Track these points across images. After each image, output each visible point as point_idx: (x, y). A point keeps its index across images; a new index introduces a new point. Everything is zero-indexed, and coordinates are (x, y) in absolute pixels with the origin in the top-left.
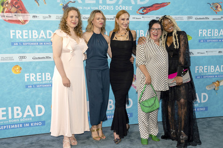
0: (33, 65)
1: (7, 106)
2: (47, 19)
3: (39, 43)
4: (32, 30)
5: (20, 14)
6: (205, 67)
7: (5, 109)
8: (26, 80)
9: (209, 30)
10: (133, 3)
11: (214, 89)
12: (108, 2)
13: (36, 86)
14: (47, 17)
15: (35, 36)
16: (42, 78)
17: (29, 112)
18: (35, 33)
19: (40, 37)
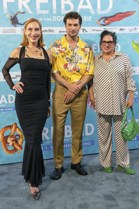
10: (93, 12)
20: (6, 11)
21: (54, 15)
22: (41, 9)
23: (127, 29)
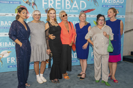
12: (67, 8)
20: (43, 7)
21: (63, 9)
22: (58, 7)
23: (92, 16)
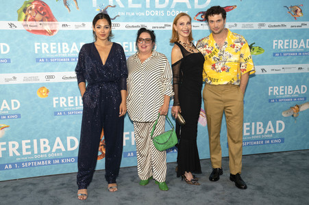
0: (64, 86)
1: (31, 138)
2: (80, 29)
3: (70, 58)
4: (61, 42)
5: (47, 22)
6: (281, 87)
7: (29, 141)
8: (55, 106)
9: (286, 41)
10: (189, 6)
11: (293, 116)
12: (158, 6)
13: (67, 112)
14: (80, 26)
15: (66, 50)
16: (74, 103)
17: (58, 145)
18: (65, 46)
19: (71, 52)
20: (95, 4)
21: (148, 9)
22: (133, 2)
